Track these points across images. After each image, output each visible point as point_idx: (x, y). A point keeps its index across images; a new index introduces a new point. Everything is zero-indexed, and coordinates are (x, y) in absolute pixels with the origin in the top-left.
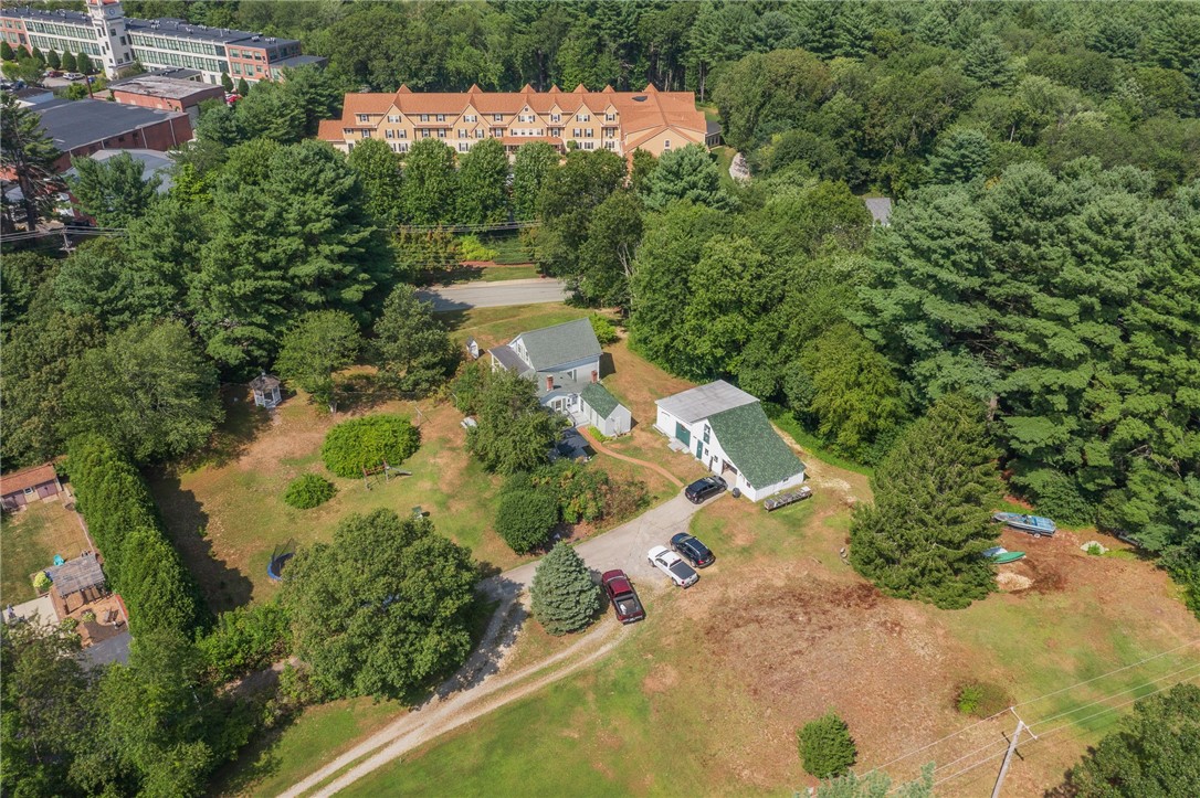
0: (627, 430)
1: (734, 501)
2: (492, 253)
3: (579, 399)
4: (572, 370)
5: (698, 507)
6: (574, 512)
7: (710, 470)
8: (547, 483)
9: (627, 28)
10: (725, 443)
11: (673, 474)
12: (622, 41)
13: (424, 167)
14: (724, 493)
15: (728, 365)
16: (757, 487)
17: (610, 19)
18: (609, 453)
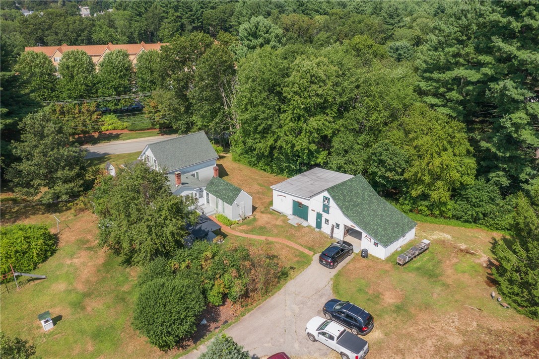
0: (249, 213)
1: (364, 262)
2: (126, 124)
3: (205, 192)
4: (195, 172)
5: (334, 271)
6: (219, 293)
7: (332, 237)
8: (187, 267)
9: (197, 18)
10: (346, 210)
11: (301, 245)
12: (194, 25)
13: (73, 67)
14: (352, 256)
15: (317, 158)
16: (386, 245)
17: (187, 13)
18: (238, 234)
